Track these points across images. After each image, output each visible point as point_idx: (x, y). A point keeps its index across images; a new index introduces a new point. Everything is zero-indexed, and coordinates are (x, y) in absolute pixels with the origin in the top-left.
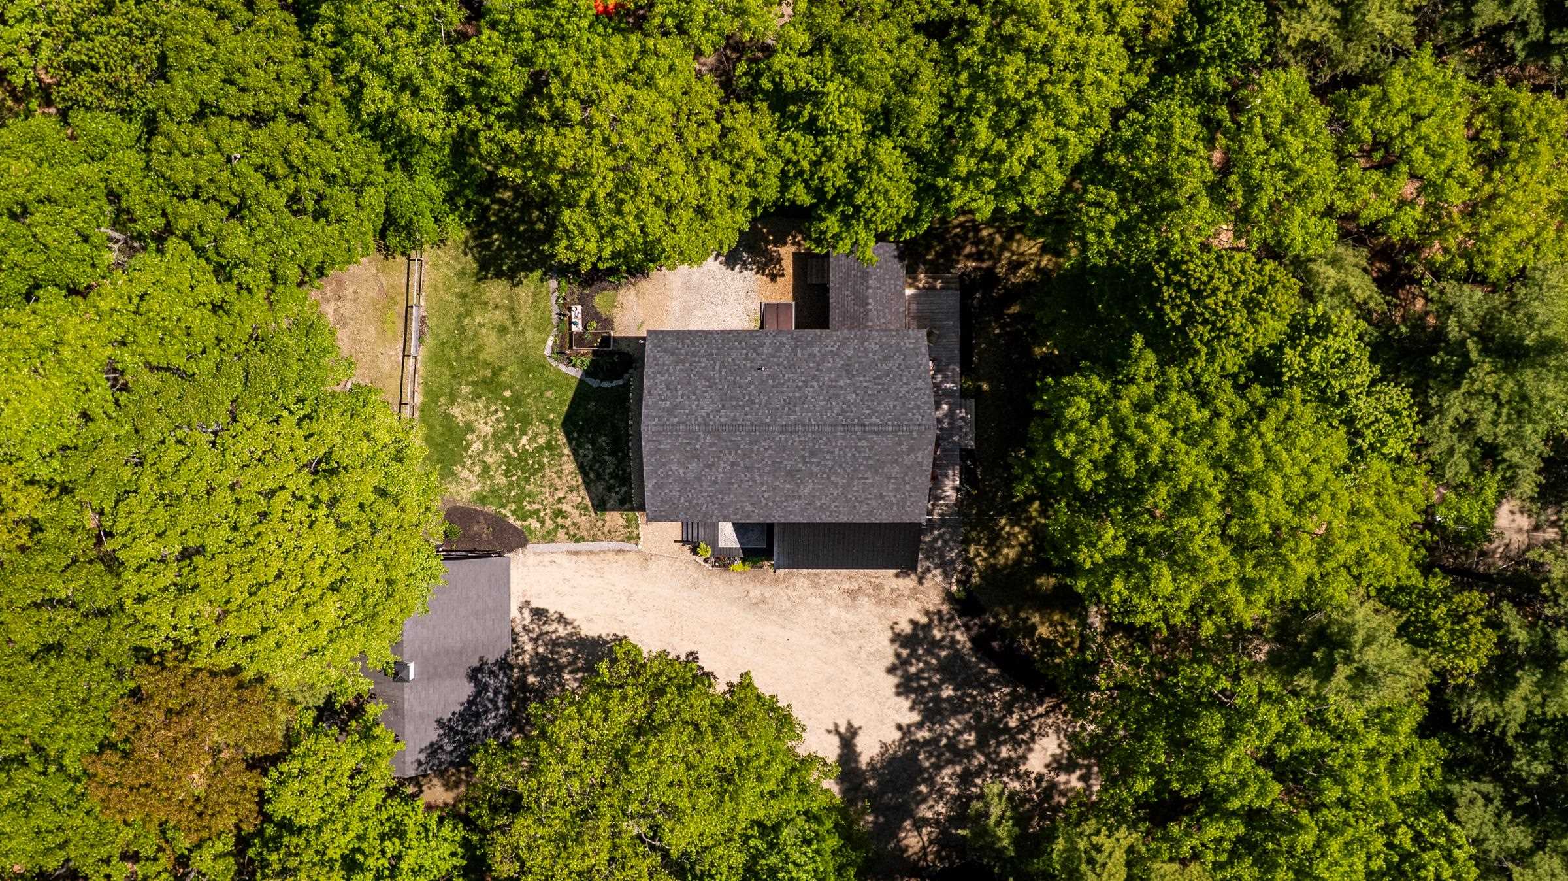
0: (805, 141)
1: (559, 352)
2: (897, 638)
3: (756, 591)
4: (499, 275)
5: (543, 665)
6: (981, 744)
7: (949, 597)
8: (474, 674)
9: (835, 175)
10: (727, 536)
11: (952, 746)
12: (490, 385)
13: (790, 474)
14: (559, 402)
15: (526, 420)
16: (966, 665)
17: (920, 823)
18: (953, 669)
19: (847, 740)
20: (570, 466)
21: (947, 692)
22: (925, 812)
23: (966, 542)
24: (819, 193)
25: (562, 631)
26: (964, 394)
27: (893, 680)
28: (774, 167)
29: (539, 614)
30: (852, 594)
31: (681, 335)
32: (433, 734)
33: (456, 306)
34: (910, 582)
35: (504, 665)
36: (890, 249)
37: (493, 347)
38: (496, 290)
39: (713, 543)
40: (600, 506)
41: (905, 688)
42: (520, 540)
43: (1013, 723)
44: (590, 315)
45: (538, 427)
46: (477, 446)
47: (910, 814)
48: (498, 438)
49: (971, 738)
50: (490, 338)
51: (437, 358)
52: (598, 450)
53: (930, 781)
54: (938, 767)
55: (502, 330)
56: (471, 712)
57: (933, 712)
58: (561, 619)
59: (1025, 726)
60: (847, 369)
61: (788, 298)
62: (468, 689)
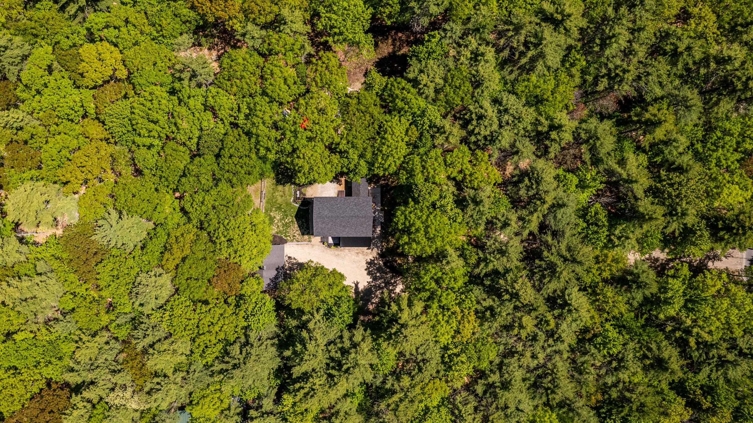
0: (346, 160)
1: (294, 201)
2: (367, 263)
3: (337, 253)
4: (281, 184)
5: (291, 269)
6: (386, 286)
7: (378, 254)
8: (277, 269)
9: (352, 166)
10: (331, 241)
11: (379, 286)
12: (279, 208)
13: (344, 226)
14: (294, 212)
15: (287, 216)
16: (382, 269)
17: (372, 303)
18: (379, 269)
19: (357, 285)
20: (296, 226)
21: (378, 275)
22: (373, 301)
23: (382, 242)
24: (349, 169)
25: (295, 261)
26: (381, 210)
27: (366, 272)
28: (340, 165)
29: (290, 258)
30: (357, 253)
31: (321, 198)
32: (269, 281)
33: (272, 191)
34: (370, 251)
35: (283, 267)
36: (365, 180)
37: (280, 200)
38: (280, 187)
39: (327, 242)
40: (303, 234)
41: (369, 274)
42: (285, 242)
43: (393, 281)
44: (301, 193)
45: (289, 217)
46: (276, 221)
47: (370, 301)
48: (281, 220)
49: (383, 285)
50: (279, 198)
51: (267, 202)
52: (303, 222)
53: (374, 294)
54: (376, 291)
55: (282, 196)
56: (276, 277)
57: (375, 279)
58: (294, 259)
59: (395, 282)
60: (355, 205)
61: (344, 189)
62: (276, 272)
